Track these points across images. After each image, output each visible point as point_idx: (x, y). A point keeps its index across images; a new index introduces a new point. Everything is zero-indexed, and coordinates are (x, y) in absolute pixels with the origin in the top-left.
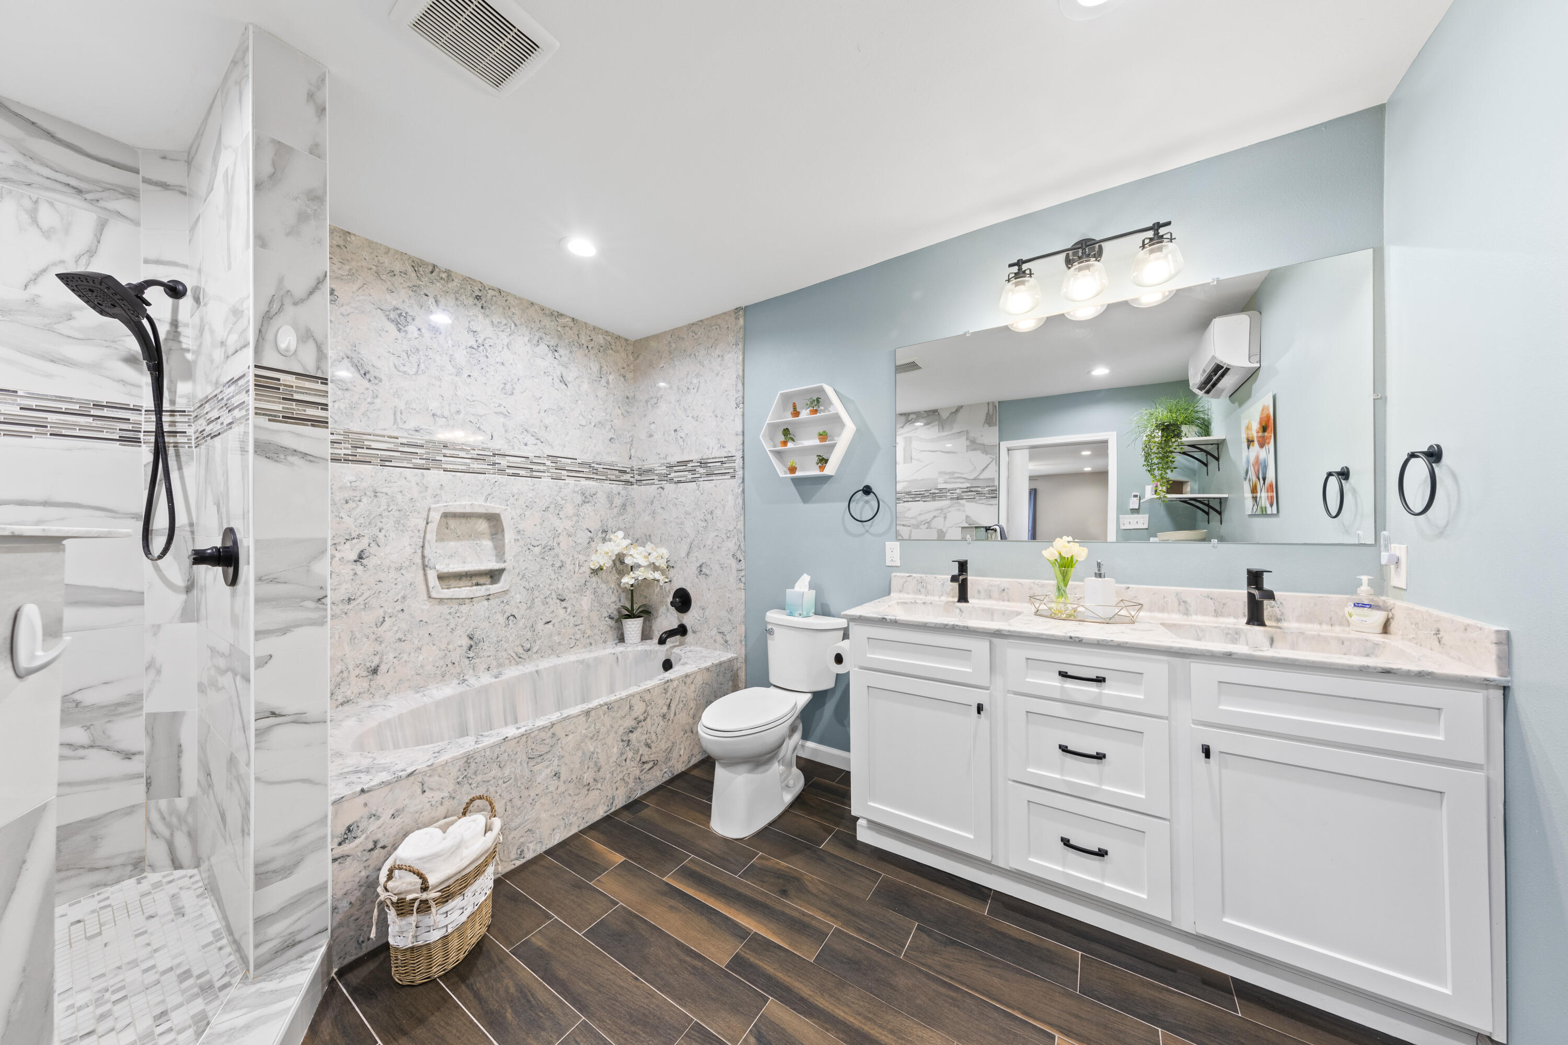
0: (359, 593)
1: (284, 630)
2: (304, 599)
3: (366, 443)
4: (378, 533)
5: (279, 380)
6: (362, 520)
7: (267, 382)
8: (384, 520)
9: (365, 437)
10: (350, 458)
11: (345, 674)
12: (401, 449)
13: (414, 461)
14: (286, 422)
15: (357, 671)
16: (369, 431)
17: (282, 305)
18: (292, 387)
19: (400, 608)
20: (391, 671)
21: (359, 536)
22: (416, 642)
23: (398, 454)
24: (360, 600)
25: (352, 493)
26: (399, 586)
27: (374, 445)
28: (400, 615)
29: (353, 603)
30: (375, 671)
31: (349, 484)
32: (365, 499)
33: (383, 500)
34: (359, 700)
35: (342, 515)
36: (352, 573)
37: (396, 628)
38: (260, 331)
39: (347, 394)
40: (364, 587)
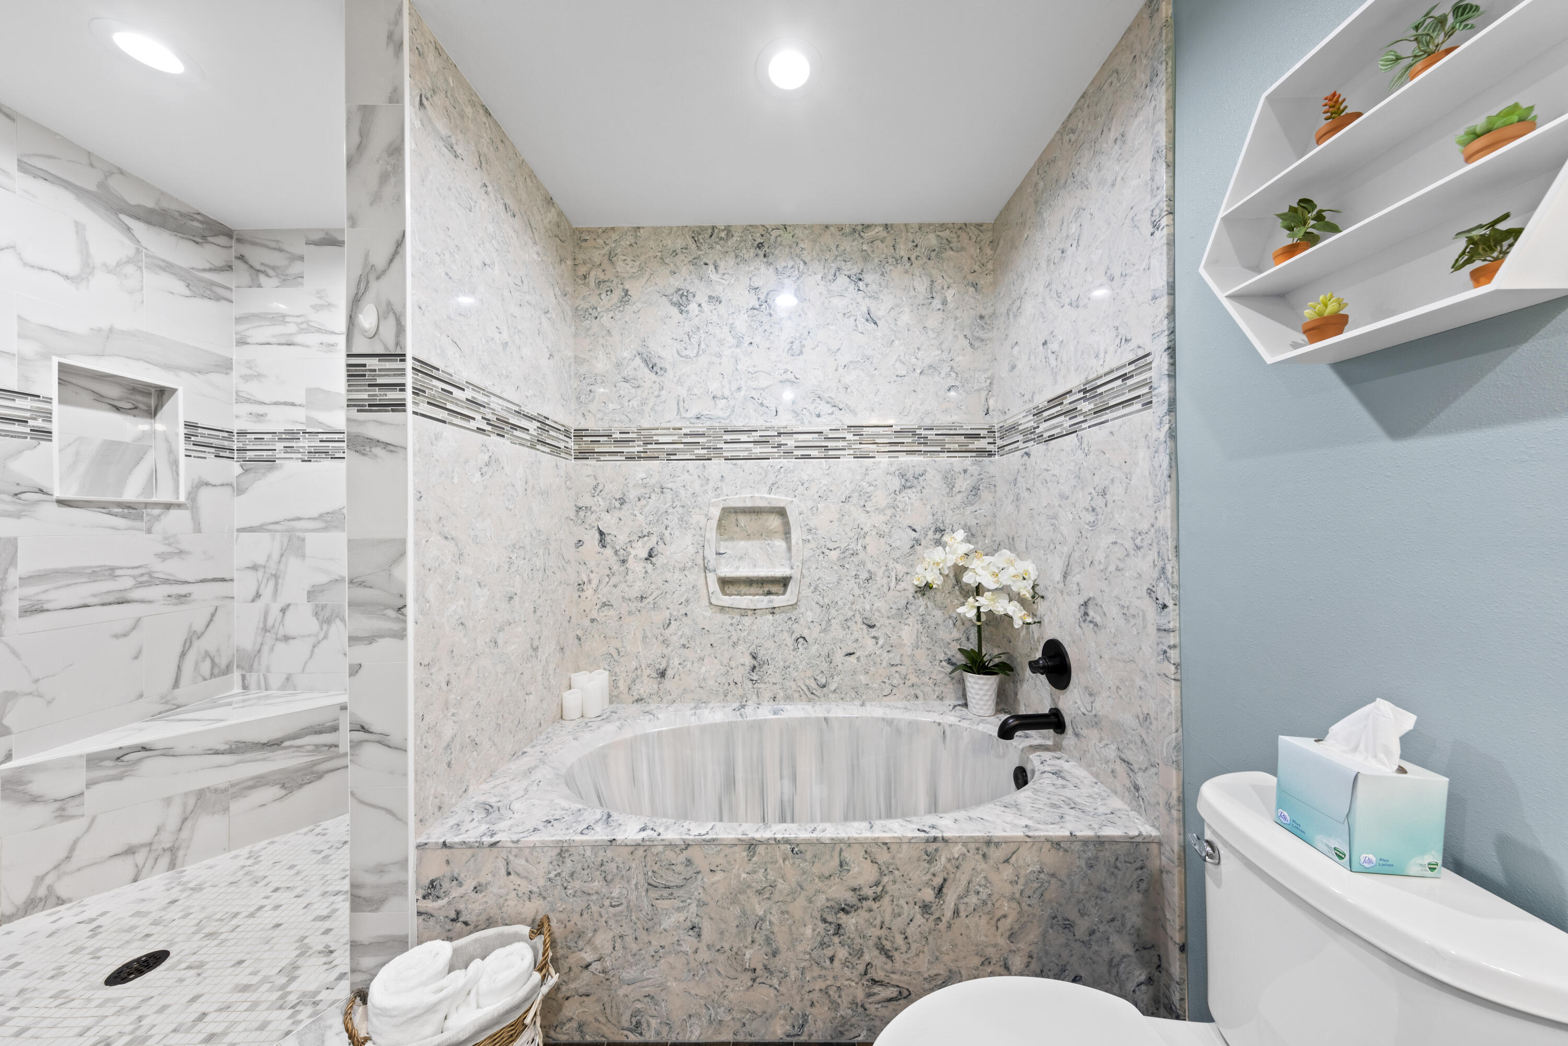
0: (649, 592)
1: (371, 639)
2: (387, 607)
3: (655, 438)
4: (664, 531)
5: (365, 365)
6: (651, 518)
7: (356, 371)
8: (670, 517)
9: (654, 432)
10: (642, 455)
12: (684, 440)
13: (696, 452)
14: (371, 411)
15: (648, 671)
16: (656, 425)
17: (368, 282)
18: (375, 370)
19: (683, 611)
20: (677, 677)
21: (649, 534)
22: (699, 651)
23: (682, 446)
24: (650, 599)
25: (643, 491)
26: (683, 589)
27: (662, 439)
28: (684, 619)
29: (646, 601)
30: (663, 674)
31: (640, 482)
32: (653, 496)
33: (669, 495)
34: (650, 700)
35: (635, 512)
36: (643, 571)
37: (680, 633)
38: (351, 317)
39: (639, 391)
40: (653, 586)
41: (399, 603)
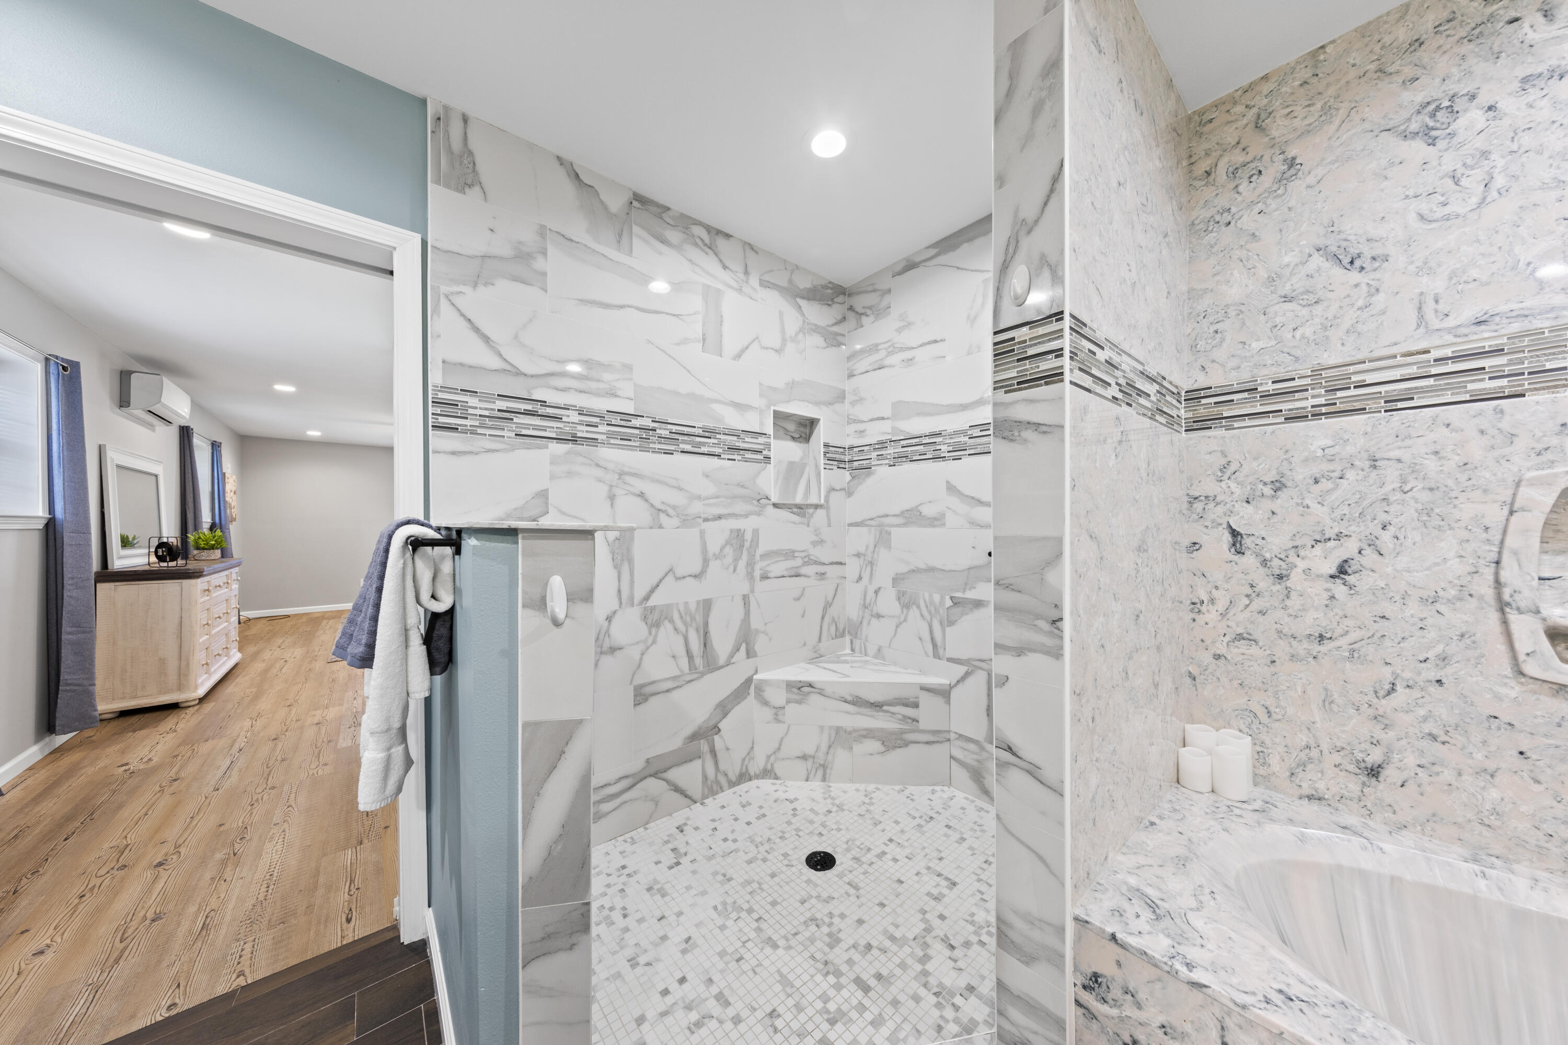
0: (1339, 631)
1: (1020, 651)
2: (1039, 617)
3: (1354, 378)
4: (1378, 531)
5: (1013, 339)
6: (1346, 510)
7: (1004, 347)
8: (1392, 509)
9: (1352, 369)
10: (1324, 410)
11: (1314, 753)
12: (1434, 371)
13: (1470, 387)
14: (1020, 389)
15: (1337, 758)
16: (1360, 356)
17: (1018, 242)
18: (1025, 341)
19: (1433, 675)
20: (1411, 787)
21: (1338, 537)
22: (1479, 756)
23: (1429, 382)
24: (1343, 642)
25: (1325, 467)
26: (1432, 635)
27: (1370, 378)
28: (1434, 689)
29: (1328, 646)
30: (1374, 772)
31: (1320, 453)
32: (1351, 475)
33: (1391, 474)
34: (1341, 806)
35: (1307, 502)
36: (1326, 595)
37: (1422, 712)
38: (998, 289)
39: (1318, 310)
40: (1349, 622)
41: (1055, 615)
